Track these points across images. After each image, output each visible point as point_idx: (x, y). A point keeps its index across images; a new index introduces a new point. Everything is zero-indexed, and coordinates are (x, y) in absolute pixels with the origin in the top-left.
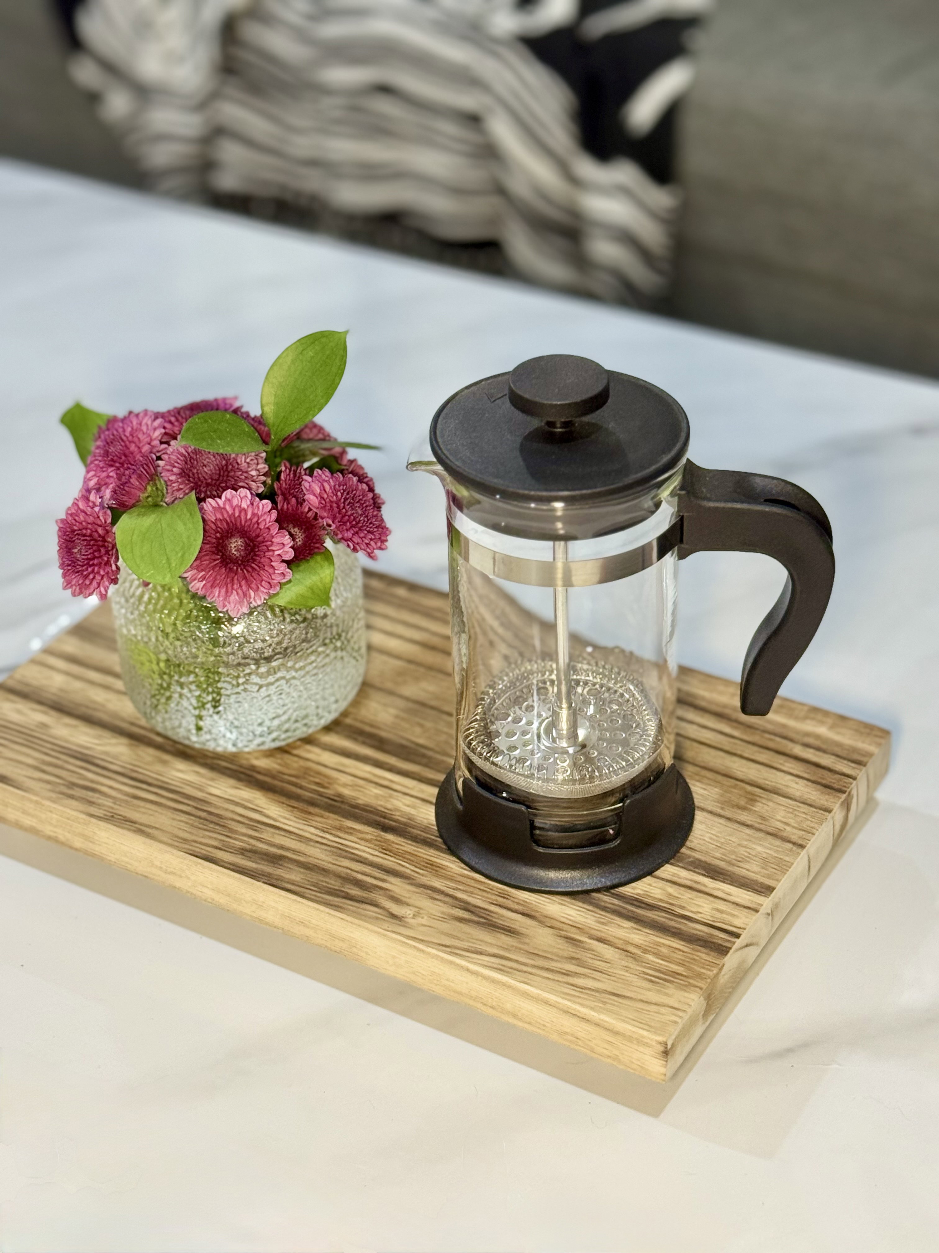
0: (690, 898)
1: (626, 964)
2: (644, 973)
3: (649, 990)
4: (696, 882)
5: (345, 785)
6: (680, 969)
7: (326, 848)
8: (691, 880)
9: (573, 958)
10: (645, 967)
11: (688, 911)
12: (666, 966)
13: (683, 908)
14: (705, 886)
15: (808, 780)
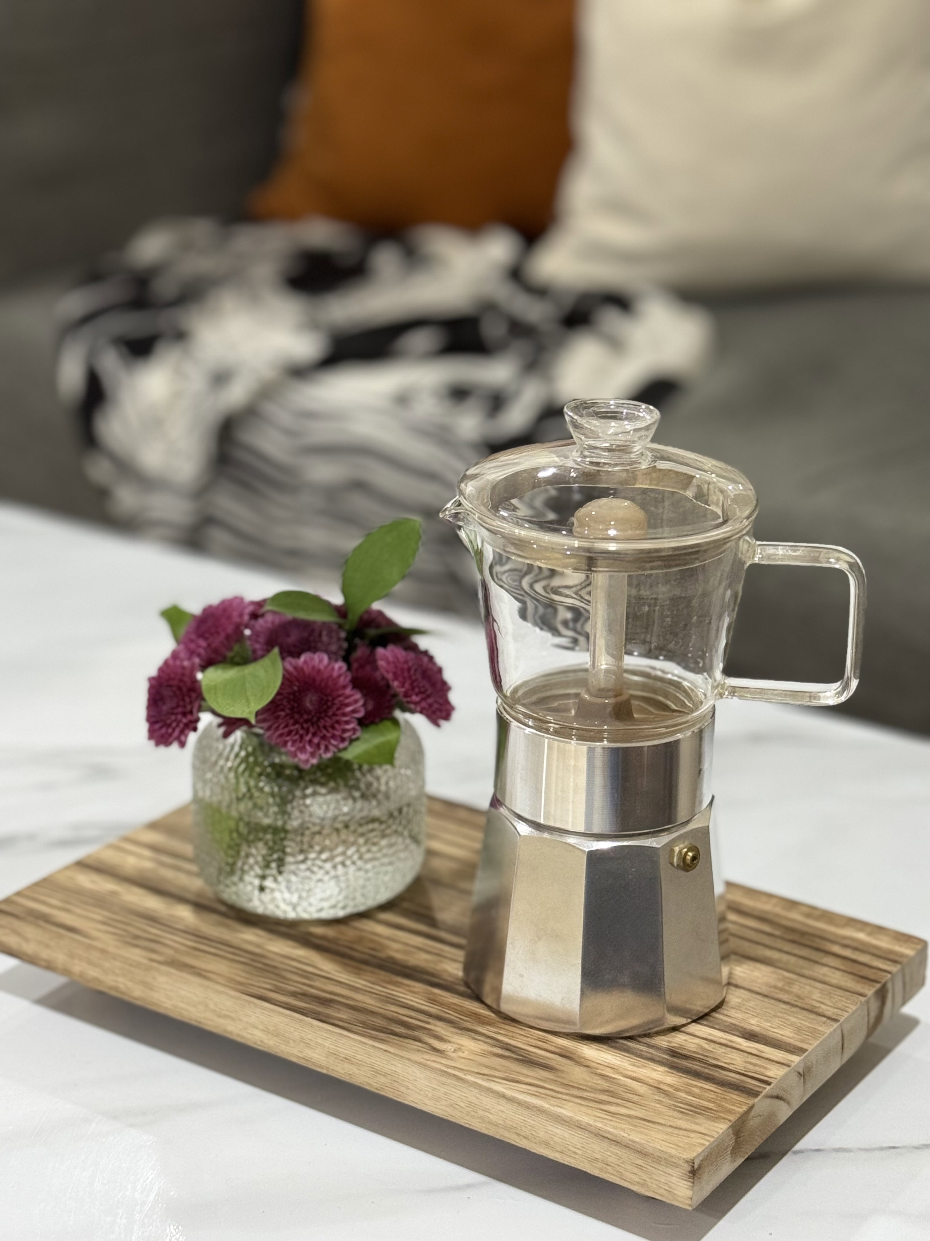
0: (724, 1053)
1: (660, 1098)
2: (675, 1106)
3: (680, 1119)
4: (731, 1041)
5: (397, 951)
6: (711, 1105)
7: (374, 996)
8: (726, 1039)
9: (607, 1091)
10: (676, 1102)
11: (721, 1062)
12: (698, 1102)
13: (715, 1059)
14: (740, 1045)
15: (844, 971)
